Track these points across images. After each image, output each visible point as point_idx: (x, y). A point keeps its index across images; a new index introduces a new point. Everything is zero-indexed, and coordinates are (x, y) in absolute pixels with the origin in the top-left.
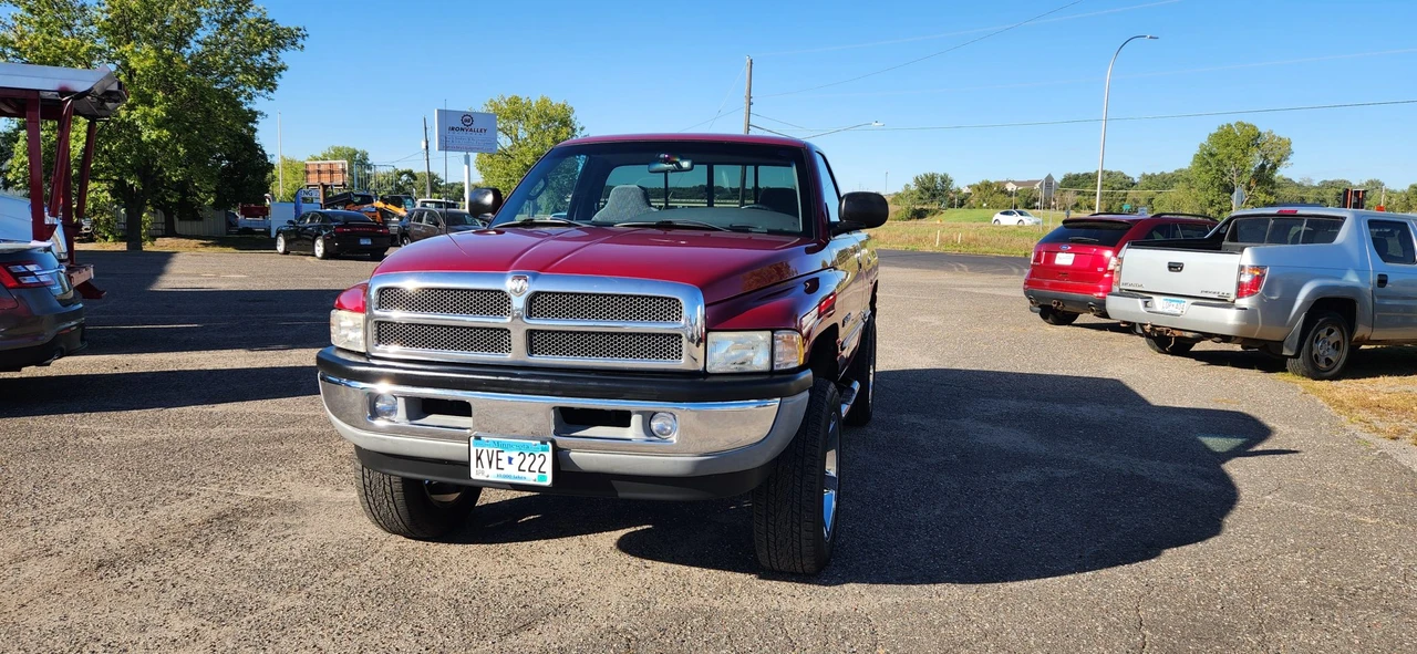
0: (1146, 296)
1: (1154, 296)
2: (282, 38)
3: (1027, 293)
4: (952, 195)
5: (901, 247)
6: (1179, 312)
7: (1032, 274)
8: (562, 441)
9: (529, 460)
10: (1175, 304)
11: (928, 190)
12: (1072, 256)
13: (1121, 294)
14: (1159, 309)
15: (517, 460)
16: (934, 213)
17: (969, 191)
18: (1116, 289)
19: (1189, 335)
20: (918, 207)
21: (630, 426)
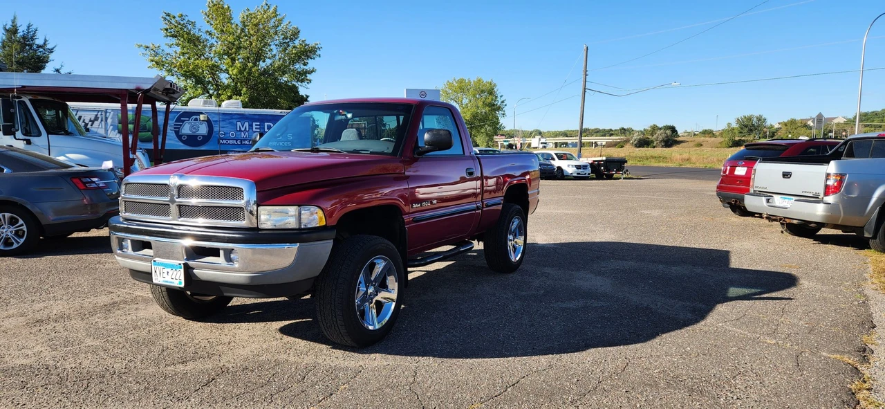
0: (768, 195)
1: (774, 195)
3: (718, 195)
4: (765, 129)
5: (702, 166)
6: (789, 206)
7: (721, 182)
8: (191, 263)
9: (175, 273)
10: (787, 200)
11: (746, 126)
12: (746, 168)
13: (755, 194)
14: (777, 204)
15: (170, 273)
17: (779, 126)
18: (752, 191)
19: (795, 222)
20: (737, 139)
21: (219, 256)
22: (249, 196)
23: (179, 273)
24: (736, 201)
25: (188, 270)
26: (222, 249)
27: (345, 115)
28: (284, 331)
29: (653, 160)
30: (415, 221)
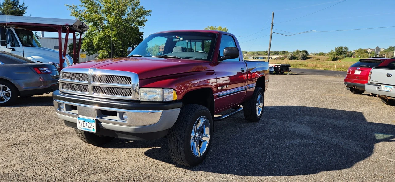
0: (379, 85)
1: (381, 85)
2: (145, 13)
3: (345, 83)
4: (348, 53)
5: (323, 69)
6: (390, 91)
7: (347, 77)
9: (91, 124)
10: (389, 88)
11: (339, 51)
12: (361, 71)
13: (371, 84)
14: (383, 89)
15: (88, 124)
16: (341, 59)
17: (354, 52)
18: (369, 82)
19: (393, 99)
20: (335, 57)
21: (116, 116)
22: (135, 82)
23: (93, 125)
24: (355, 87)
25: (98, 123)
26: (118, 112)
27: (179, 39)
28: (147, 154)
29: (299, 66)
30: (218, 96)
